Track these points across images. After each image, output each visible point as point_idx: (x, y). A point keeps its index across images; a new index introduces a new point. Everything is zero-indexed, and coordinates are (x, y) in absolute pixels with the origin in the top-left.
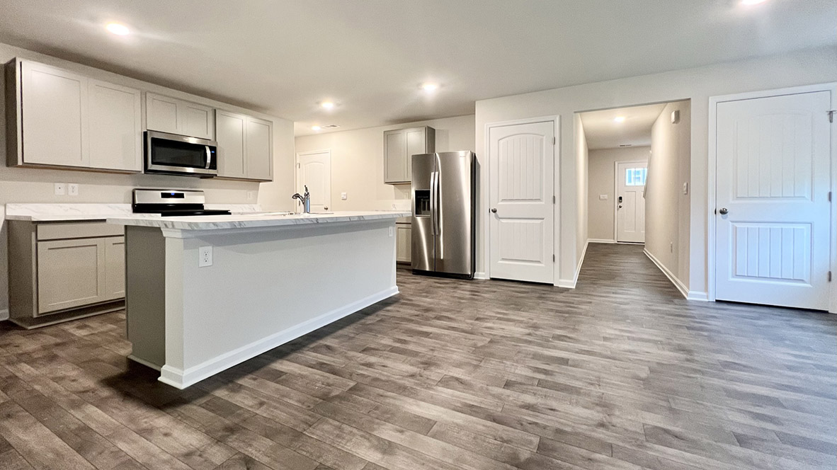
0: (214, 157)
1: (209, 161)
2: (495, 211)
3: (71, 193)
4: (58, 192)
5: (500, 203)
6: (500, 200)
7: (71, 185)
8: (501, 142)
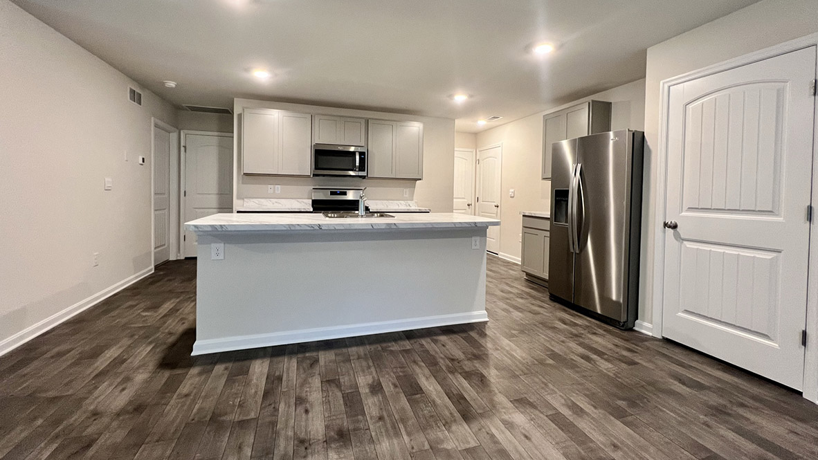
0: (362, 161)
1: (357, 164)
2: (675, 227)
3: (276, 192)
4: (271, 191)
5: (683, 214)
6: (685, 208)
7: (277, 186)
8: (690, 106)
